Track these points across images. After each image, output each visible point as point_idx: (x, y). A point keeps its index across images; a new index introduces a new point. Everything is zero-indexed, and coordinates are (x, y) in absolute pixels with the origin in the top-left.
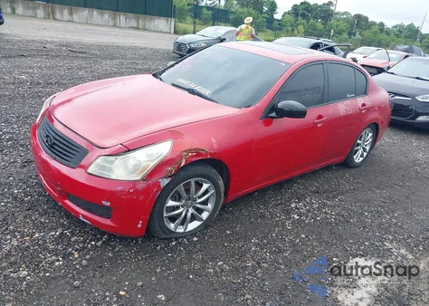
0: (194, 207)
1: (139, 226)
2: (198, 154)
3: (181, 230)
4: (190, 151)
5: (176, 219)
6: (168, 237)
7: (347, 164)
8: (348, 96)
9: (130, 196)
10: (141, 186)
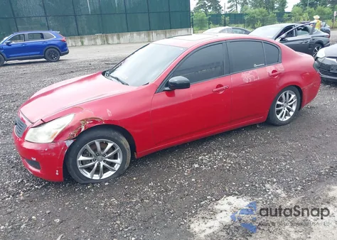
0: (104, 161)
1: (57, 174)
2: (95, 122)
3: (96, 177)
4: (87, 120)
5: (91, 170)
6: (86, 182)
7: (270, 122)
8: (255, 65)
9: (46, 154)
10: (52, 146)
